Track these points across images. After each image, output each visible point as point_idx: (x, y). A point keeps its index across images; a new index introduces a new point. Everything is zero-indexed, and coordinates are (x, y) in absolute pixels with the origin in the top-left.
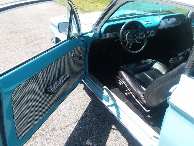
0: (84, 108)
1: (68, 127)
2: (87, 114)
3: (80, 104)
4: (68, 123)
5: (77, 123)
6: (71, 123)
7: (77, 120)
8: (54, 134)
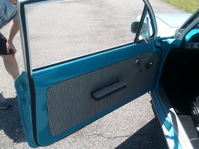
0: (142, 124)
1: (116, 139)
2: (143, 132)
3: (139, 117)
4: (118, 134)
5: (127, 138)
6: (121, 135)
7: (128, 135)
8: (100, 139)
